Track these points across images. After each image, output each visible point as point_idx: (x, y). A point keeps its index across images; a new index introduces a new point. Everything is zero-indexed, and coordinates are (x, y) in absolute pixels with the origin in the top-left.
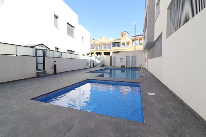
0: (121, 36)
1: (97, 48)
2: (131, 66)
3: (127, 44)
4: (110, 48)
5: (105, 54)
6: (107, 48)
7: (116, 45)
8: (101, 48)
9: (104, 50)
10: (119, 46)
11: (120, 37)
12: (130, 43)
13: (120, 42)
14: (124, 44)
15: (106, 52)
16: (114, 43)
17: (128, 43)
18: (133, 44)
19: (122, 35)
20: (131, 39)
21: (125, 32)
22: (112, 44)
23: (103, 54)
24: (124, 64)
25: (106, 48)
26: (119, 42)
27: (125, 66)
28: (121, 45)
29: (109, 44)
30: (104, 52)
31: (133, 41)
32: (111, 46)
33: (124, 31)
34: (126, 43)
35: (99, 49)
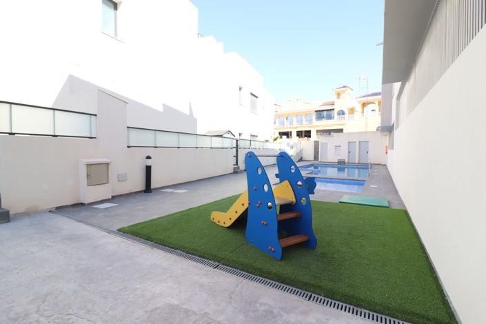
0: (336, 97)
1: (282, 124)
2: (357, 162)
3: (350, 114)
4: (311, 121)
5: (299, 134)
6: (304, 122)
7: (325, 115)
8: (291, 123)
9: (297, 127)
10: (330, 117)
11: (334, 98)
12: (356, 109)
13: (333, 109)
14: (342, 113)
15: (301, 131)
16: (320, 111)
17: (352, 111)
18: (363, 112)
19: (339, 95)
20: (359, 102)
21: (344, 87)
22: (315, 113)
23: (294, 134)
24: (344, 156)
25: (302, 121)
26: (331, 110)
27: (346, 161)
28: (336, 116)
29: (307, 114)
30: (297, 132)
31: (364, 105)
32: (314, 117)
33: (343, 85)
34: (346, 111)
35: (285, 124)
